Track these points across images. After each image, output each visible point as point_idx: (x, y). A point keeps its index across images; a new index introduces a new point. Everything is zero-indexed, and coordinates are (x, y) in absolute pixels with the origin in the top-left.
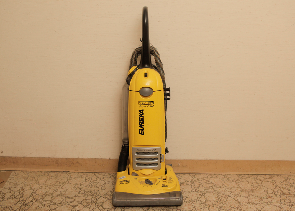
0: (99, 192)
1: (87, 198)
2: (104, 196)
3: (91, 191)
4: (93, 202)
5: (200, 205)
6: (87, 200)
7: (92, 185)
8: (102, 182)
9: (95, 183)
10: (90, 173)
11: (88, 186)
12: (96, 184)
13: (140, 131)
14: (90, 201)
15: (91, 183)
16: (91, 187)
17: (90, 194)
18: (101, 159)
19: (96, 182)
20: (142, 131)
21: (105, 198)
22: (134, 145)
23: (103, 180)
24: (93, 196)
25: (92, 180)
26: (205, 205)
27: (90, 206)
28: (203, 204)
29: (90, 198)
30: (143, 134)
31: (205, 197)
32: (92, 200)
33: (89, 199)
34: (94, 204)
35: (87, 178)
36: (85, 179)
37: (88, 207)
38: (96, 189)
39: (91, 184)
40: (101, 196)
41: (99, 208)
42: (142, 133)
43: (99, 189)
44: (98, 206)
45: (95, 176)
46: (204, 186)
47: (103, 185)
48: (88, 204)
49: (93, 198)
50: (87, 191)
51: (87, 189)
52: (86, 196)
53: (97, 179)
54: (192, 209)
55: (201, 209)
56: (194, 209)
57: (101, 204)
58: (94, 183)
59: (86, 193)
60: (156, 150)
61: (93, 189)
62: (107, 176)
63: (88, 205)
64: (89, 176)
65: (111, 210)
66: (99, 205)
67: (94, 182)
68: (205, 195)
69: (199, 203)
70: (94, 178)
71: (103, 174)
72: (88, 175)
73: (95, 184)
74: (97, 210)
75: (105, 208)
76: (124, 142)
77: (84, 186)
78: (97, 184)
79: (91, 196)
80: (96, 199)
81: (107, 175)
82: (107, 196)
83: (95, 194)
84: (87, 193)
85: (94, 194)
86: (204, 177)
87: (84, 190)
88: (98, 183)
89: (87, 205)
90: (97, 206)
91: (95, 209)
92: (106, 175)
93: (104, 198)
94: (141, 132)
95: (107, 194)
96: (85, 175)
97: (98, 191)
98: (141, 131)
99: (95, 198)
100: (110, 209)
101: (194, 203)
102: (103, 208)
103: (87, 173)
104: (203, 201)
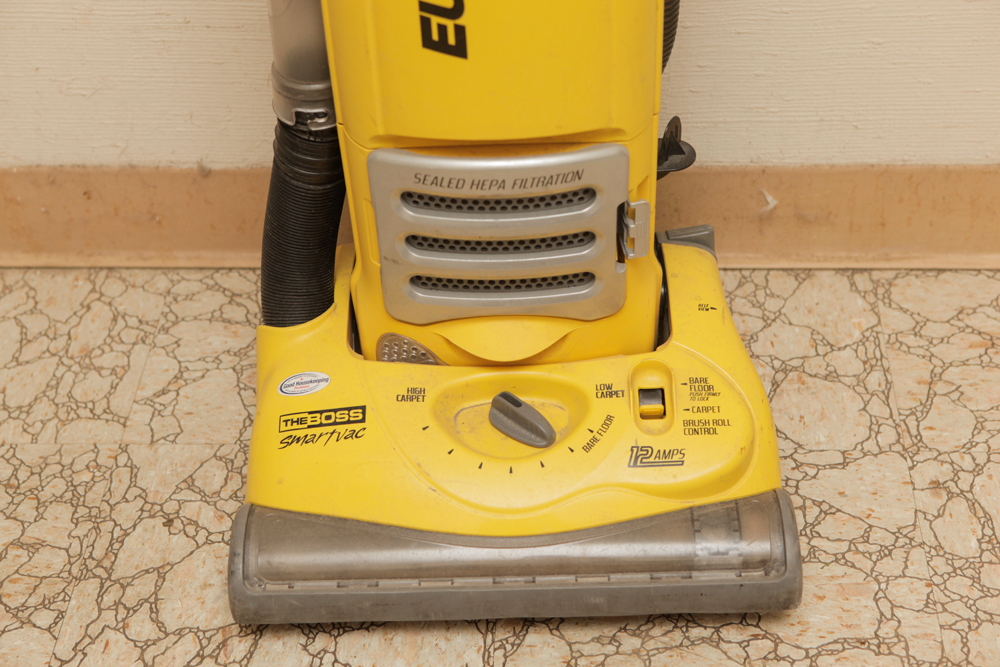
0: (133, 469)
1: (34, 532)
2: (170, 507)
3: (67, 461)
4: (80, 568)
5: (938, 595)
6: (34, 547)
7: (70, 395)
8: (153, 368)
9: (99, 370)
10: (59, 278)
11: (43, 409)
12: (106, 384)
13: (425, 24)
14: (59, 560)
15: (69, 377)
16: (62, 415)
17: (59, 486)
18: (132, 167)
19: (107, 360)
20: (450, 24)
21: (177, 524)
22: (381, 131)
23: (162, 339)
24: (82, 511)
25: (74, 349)
26: (976, 594)
27: (61, 615)
28: (960, 585)
29: (57, 524)
30: (460, 50)
31: (973, 505)
32: (75, 548)
33: (49, 539)
34: (92, 586)
35: (35, 325)
36: (15, 333)
37: (44, 618)
38: (107, 434)
39: (63, 391)
40: (149, 509)
41: (132, 632)
42: (452, 40)
43: (130, 436)
44: (122, 613)
45: (97, 306)
46: (969, 391)
47: (164, 392)
48: (43, 590)
49: (80, 531)
50: (30, 454)
51: (35, 439)
52: (27, 510)
53: (112, 339)
54: (867, 632)
55: (951, 636)
56: (887, 630)
57: (144, 587)
58: (93, 375)
59: (23, 474)
60: (578, 175)
61: (81, 433)
62: (190, 297)
63: (45, 604)
64: (51, 301)
65: (224, 644)
66: (131, 596)
67: (87, 363)
68: (977, 489)
69: (926, 573)
70: (92, 330)
71: (162, 282)
72: (42, 297)
73: (93, 386)
74: (114, 651)
75: (180, 633)
76: (288, 93)
77: (12, 403)
78: (114, 387)
79: (65, 511)
80: (102, 543)
81: (195, 286)
82: (189, 511)
83: (100, 488)
84: (34, 481)
85: (89, 486)
86: (967, 303)
87: (13, 447)
88: (126, 368)
89: (32, 601)
90: (117, 604)
91: (99, 646)
92: (182, 288)
93: (169, 523)
94: (442, 29)
95: (190, 483)
96: (18, 296)
97: (123, 459)
98: (435, 20)
99: (97, 528)
100: (219, 638)
101: (889, 567)
102: (160, 626)
103: (34, 278)
104: (960, 550)
